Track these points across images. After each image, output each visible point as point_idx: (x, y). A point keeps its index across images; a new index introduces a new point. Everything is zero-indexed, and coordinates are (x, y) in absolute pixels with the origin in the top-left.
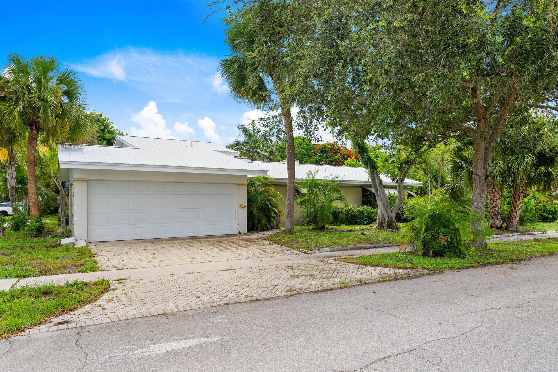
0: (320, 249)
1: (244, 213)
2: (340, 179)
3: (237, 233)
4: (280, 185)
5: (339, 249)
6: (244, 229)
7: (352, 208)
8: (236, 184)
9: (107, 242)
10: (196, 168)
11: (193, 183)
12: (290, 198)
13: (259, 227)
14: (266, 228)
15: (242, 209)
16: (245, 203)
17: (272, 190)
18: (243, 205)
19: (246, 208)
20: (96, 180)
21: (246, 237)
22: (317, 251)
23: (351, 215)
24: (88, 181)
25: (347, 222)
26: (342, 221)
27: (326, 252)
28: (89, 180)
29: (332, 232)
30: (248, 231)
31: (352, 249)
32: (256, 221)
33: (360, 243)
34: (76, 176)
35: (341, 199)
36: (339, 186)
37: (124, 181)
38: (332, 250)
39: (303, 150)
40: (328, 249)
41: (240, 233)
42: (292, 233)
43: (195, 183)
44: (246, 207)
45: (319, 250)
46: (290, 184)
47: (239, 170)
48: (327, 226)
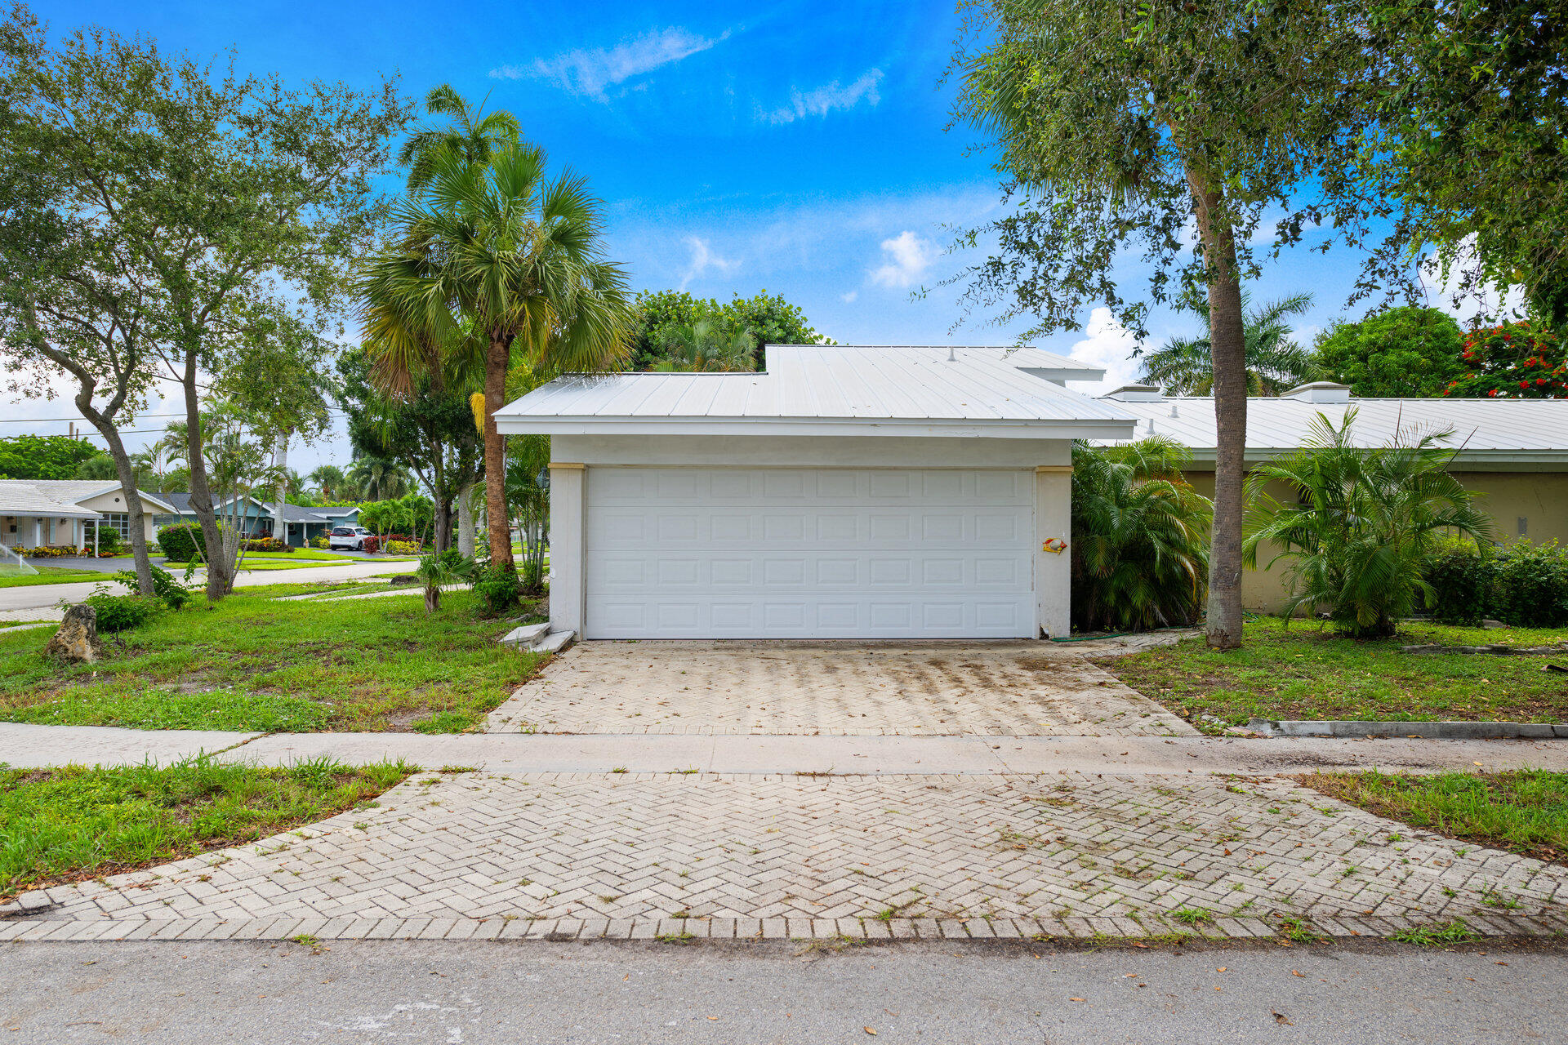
0: (1283, 724)
1: (1061, 569)
2: (1455, 443)
3: (1035, 634)
4: (1198, 472)
5: (1377, 730)
6: (1061, 623)
7: (1547, 560)
8: (1034, 469)
9: (630, 641)
10: (874, 422)
11: (889, 469)
12: (1227, 519)
13: (1127, 617)
14: (1151, 623)
15: (1055, 555)
16: (1065, 535)
17: (1177, 490)
18: (1057, 543)
19: (1068, 552)
20: (611, 467)
21: (1073, 651)
22: (1267, 730)
23: (1539, 584)
24: (586, 469)
25: (1516, 616)
26: (1492, 608)
27: (1312, 735)
28: (588, 467)
29: (1409, 652)
30: (1072, 631)
31: (1449, 734)
32: (1111, 599)
33: (1509, 709)
34: (556, 457)
35: (1463, 522)
36: (1452, 473)
37: (682, 467)
38: (1338, 730)
39: (1416, 355)
40: (1325, 726)
41: (1044, 636)
42: (1238, 646)
43: (895, 469)
44: (1068, 550)
45: (1277, 725)
46: (1225, 465)
47: (1026, 423)
48: (1403, 626)
